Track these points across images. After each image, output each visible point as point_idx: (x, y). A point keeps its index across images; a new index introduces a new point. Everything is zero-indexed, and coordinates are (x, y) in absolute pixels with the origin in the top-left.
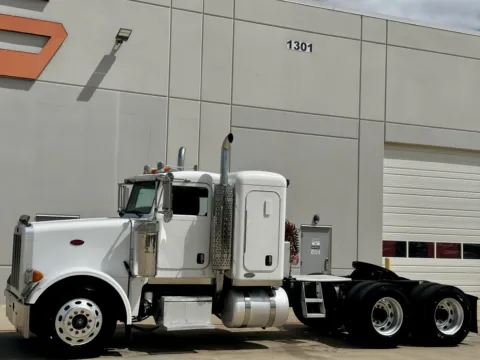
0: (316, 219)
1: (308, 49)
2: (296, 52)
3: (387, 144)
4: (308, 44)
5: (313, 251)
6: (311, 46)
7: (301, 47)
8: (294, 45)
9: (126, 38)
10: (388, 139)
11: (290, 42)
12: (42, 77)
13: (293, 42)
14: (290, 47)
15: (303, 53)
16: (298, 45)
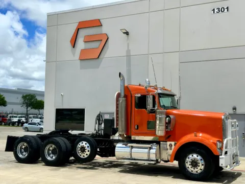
0: (235, 109)
1: (226, 10)
2: (218, 14)
4: (225, 8)
6: (227, 8)
7: (221, 10)
8: (216, 10)
11: (214, 10)
13: (215, 9)
14: (214, 12)
15: (223, 13)
16: (219, 10)
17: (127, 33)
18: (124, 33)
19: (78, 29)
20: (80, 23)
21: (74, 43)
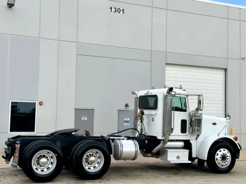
0: (127, 106)
1: (122, 12)
2: (115, 13)
3: (167, 64)
4: (121, 9)
5: (125, 124)
6: (123, 10)
7: (117, 10)
8: (113, 10)
9: (13, 5)
10: (168, 62)
11: (111, 8)
13: (113, 8)
14: (111, 11)
15: (119, 14)
16: (116, 10)
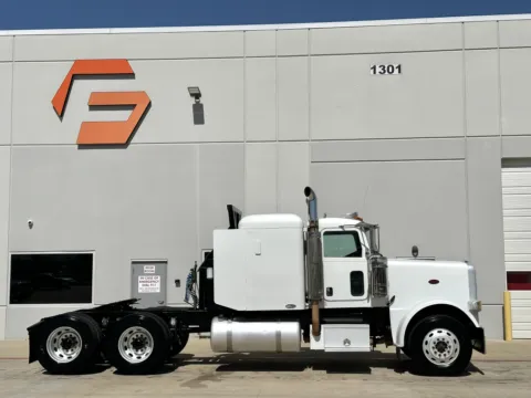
1: (396, 71)
2: (382, 76)
4: (395, 66)
6: (399, 67)
7: (387, 70)
8: (378, 70)
10: (508, 155)
11: (374, 68)
12: (135, 139)
13: (377, 67)
14: (375, 72)
15: (390, 76)
16: (383, 69)
17: (197, 96)
18: (192, 95)
19: (74, 77)
20: (77, 63)
21: (61, 105)
